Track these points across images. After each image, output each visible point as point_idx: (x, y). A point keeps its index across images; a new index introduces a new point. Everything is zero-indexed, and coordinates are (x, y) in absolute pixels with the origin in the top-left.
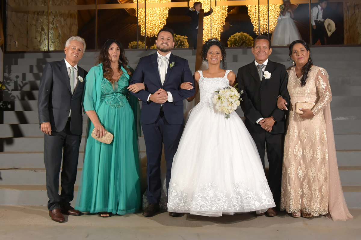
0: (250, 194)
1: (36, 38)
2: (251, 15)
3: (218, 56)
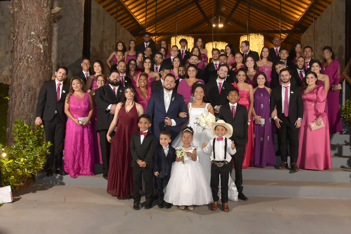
3: (202, 94)
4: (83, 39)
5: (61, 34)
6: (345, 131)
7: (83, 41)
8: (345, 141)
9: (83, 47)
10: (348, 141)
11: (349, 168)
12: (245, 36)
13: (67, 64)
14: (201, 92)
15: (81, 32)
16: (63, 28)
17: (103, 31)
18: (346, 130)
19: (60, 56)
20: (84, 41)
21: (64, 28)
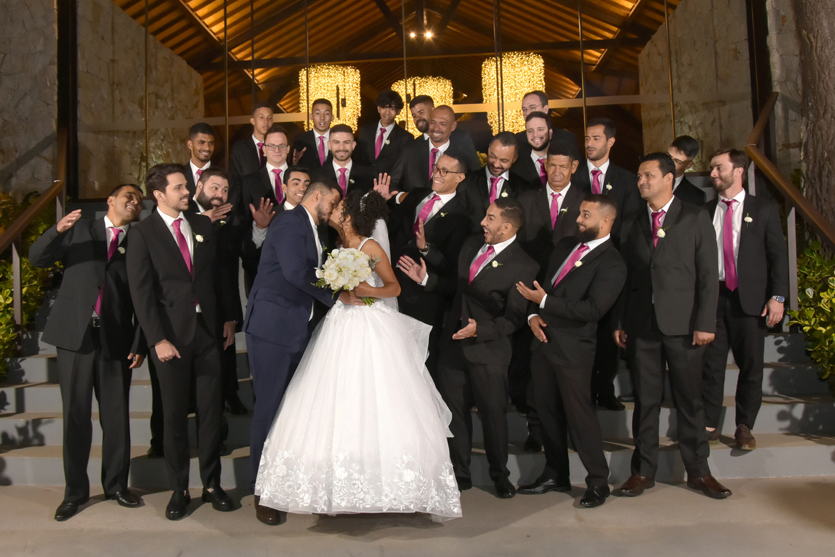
0: (358, 480)
1: (131, 174)
2: (492, 123)
4: (57, 83)
7: (56, 89)
9: (56, 104)
15: (50, 64)
17: (113, 61)
20: (59, 87)
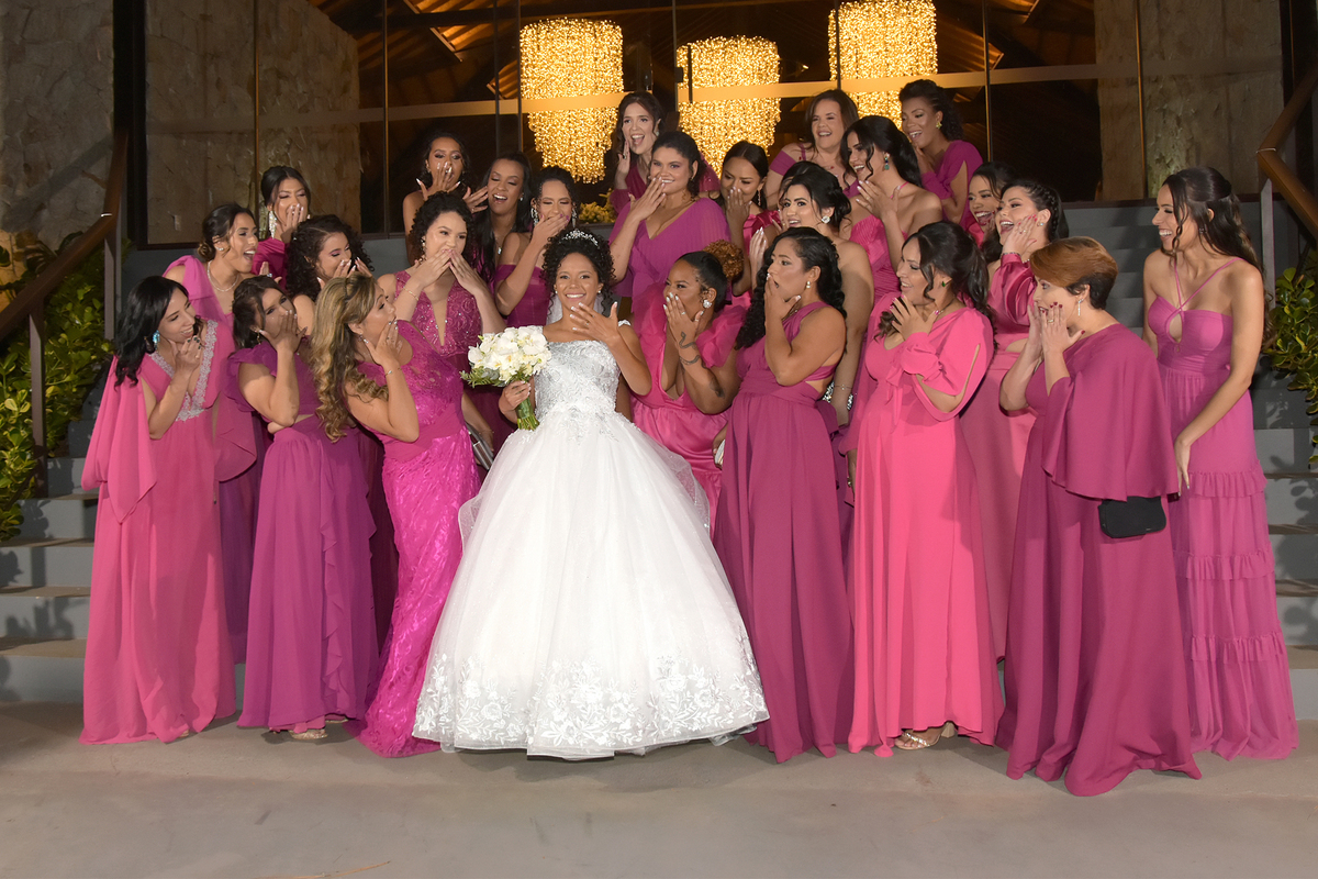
3: (586, 286)
4: (112, 55)
5: (18, 40)
6: (1277, 413)
7: (111, 65)
8: (1275, 460)
9: (112, 89)
10: (1289, 457)
11: (1288, 578)
12: (849, 8)
13: (49, 167)
14: (585, 277)
15: (104, 23)
16: (27, 11)
17: (205, 17)
18: (1279, 410)
19: (18, 135)
20: (116, 61)
21: (31, 11)
